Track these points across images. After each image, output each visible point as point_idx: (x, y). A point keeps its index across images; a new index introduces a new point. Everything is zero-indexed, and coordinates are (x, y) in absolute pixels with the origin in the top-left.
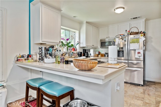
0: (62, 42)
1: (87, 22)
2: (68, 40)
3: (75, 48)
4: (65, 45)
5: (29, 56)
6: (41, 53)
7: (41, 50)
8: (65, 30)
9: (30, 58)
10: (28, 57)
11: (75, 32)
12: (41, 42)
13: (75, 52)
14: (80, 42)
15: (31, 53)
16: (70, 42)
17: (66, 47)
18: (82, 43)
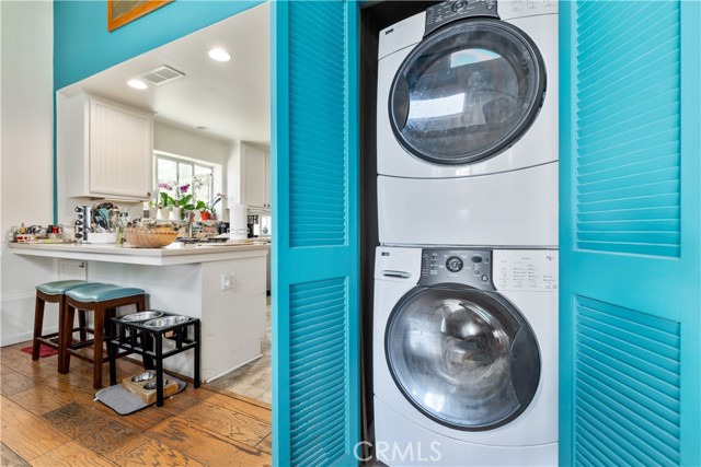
0: (165, 196)
1: (244, 143)
2: (184, 188)
3: (210, 212)
4: (174, 202)
5: (53, 229)
6: (82, 220)
7: (82, 214)
8: (178, 161)
9: (53, 235)
10: (48, 232)
11: (212, 168)
12: (87, 194)
13: (209, 222)
14: (224, 196)
15: (59, 222)
16: (189, 197)
17: (177, 210)
18: (232, 199)
